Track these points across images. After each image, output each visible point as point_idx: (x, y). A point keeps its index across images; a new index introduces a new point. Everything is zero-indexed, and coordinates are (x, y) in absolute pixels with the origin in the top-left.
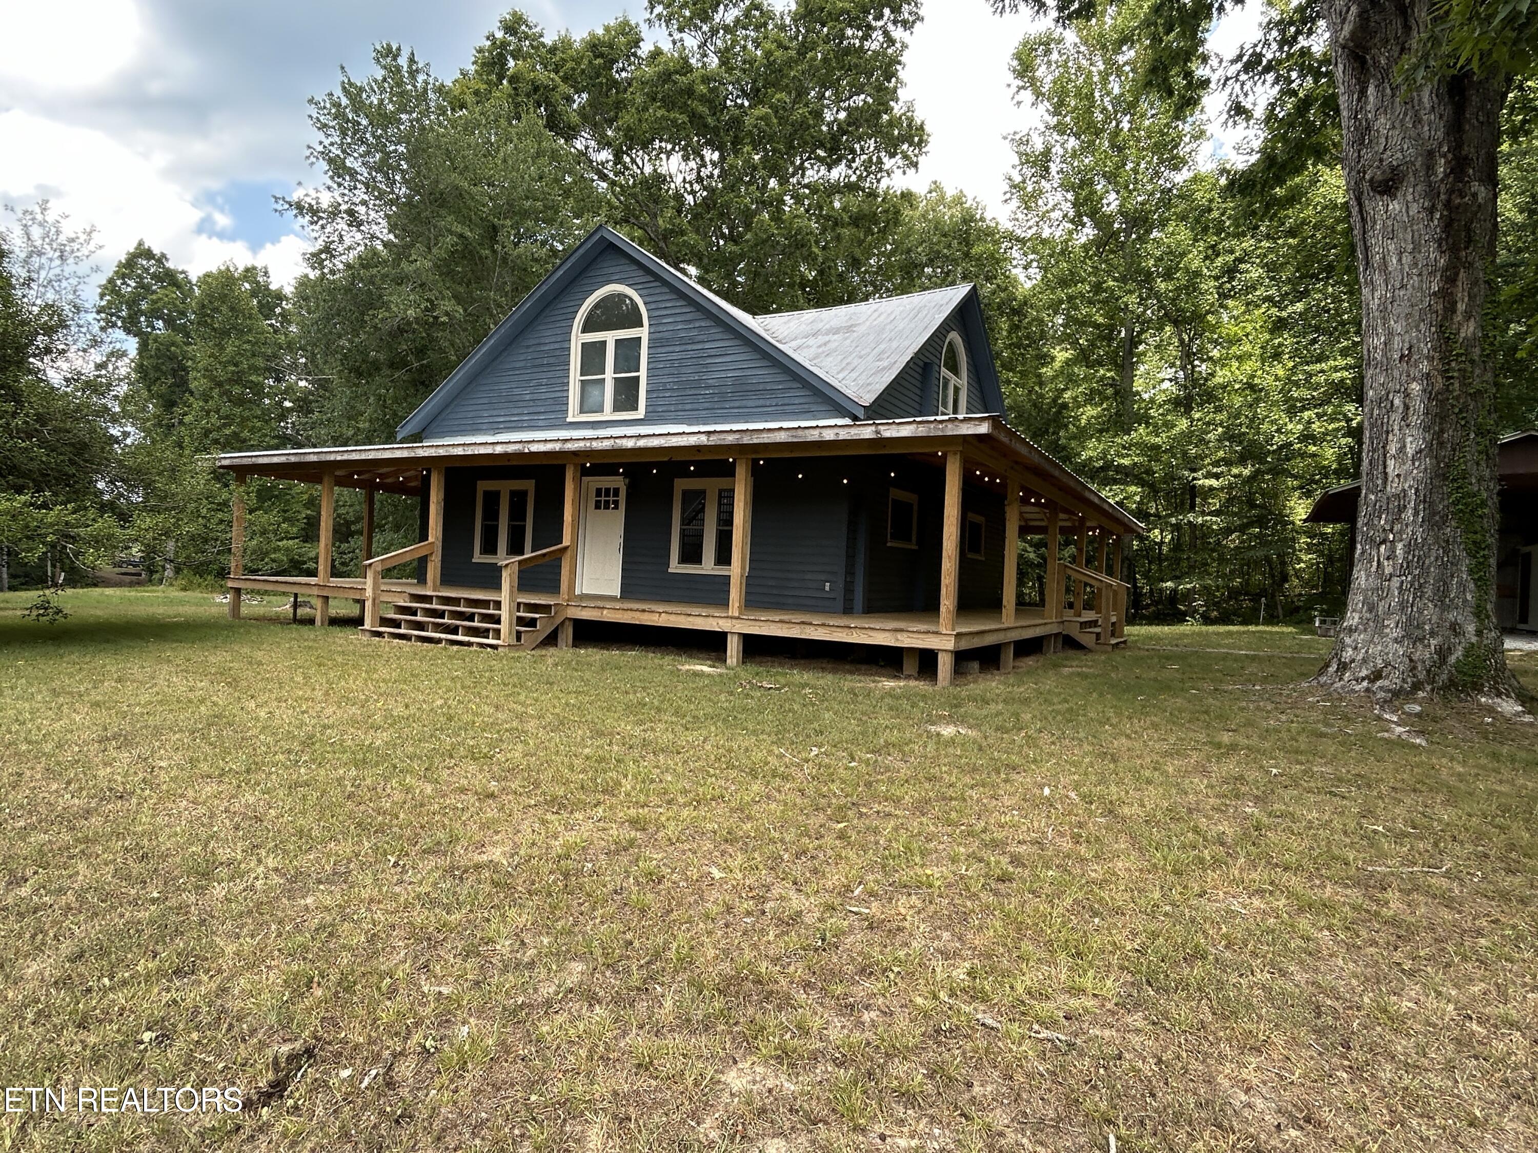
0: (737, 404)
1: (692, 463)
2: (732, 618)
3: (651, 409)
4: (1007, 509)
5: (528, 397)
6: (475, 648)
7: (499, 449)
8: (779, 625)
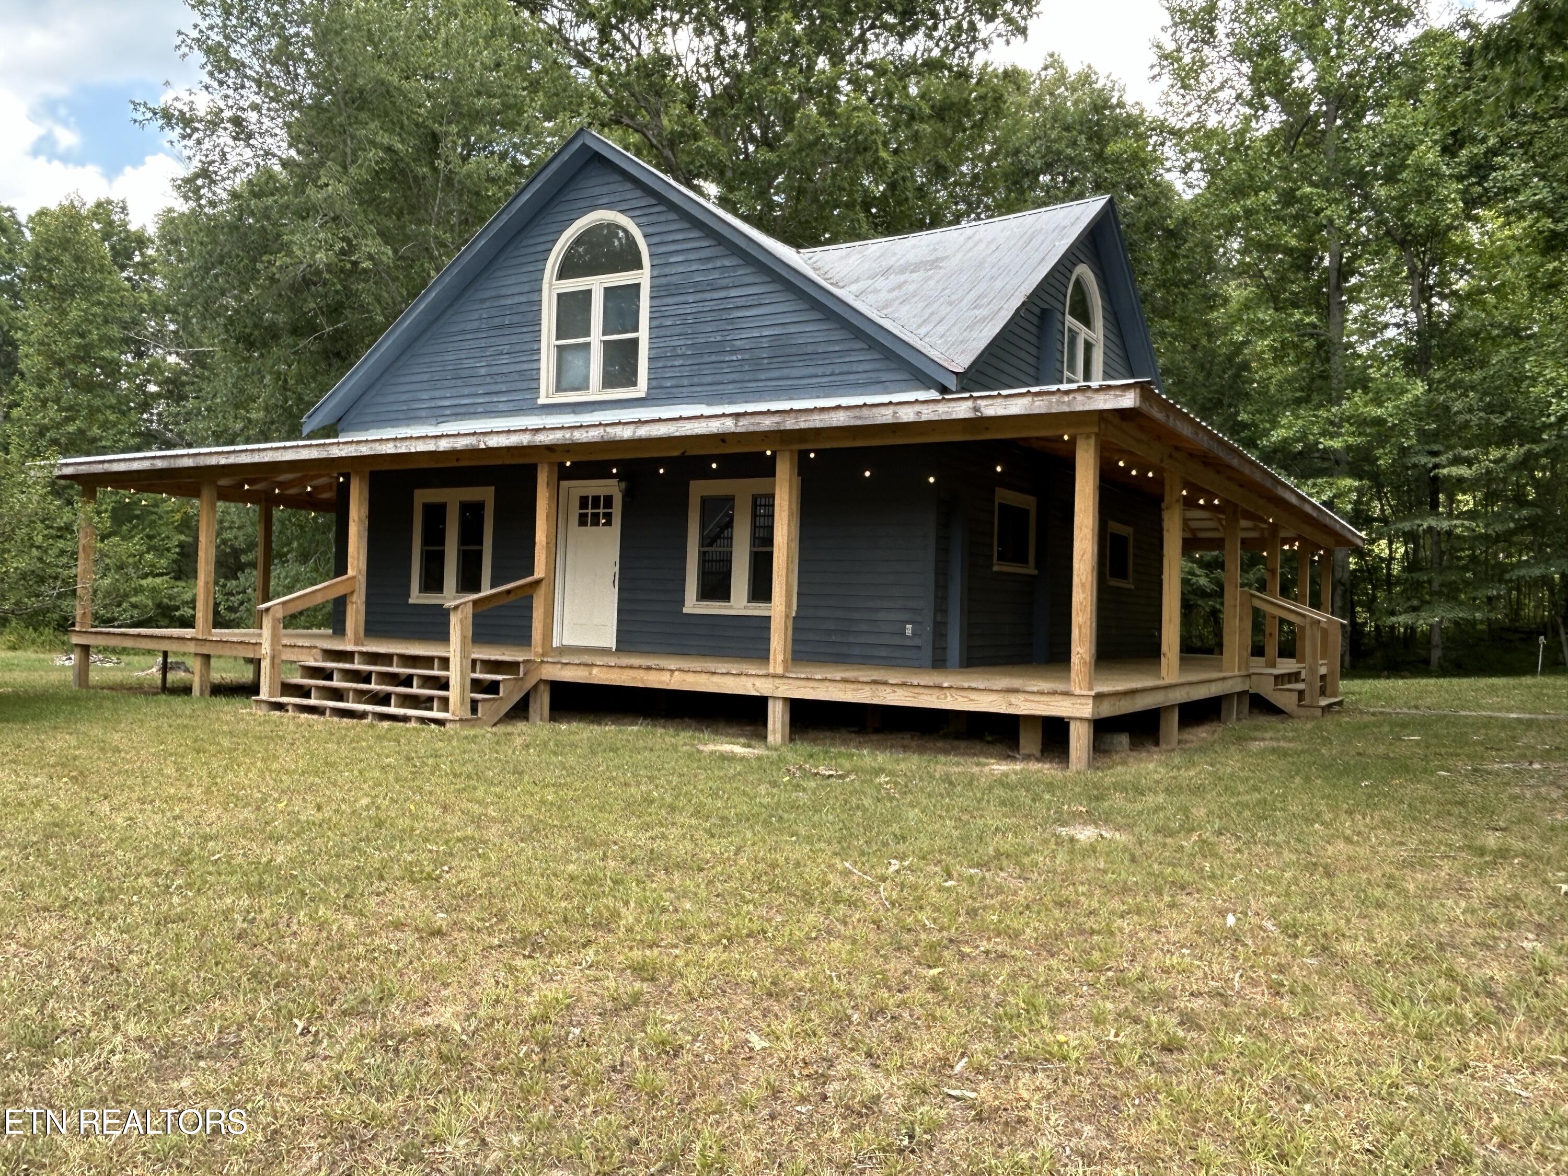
0: (777, 374)
1: (713, 458)
2: (775, 676)
3: (654, 383)
4: (1166, 516)
5: (483, 371)
6: (413, 724)
7: (444, 445)
8: (841, 686)
